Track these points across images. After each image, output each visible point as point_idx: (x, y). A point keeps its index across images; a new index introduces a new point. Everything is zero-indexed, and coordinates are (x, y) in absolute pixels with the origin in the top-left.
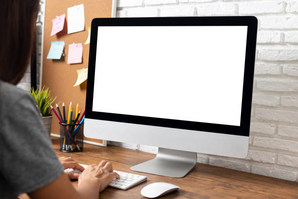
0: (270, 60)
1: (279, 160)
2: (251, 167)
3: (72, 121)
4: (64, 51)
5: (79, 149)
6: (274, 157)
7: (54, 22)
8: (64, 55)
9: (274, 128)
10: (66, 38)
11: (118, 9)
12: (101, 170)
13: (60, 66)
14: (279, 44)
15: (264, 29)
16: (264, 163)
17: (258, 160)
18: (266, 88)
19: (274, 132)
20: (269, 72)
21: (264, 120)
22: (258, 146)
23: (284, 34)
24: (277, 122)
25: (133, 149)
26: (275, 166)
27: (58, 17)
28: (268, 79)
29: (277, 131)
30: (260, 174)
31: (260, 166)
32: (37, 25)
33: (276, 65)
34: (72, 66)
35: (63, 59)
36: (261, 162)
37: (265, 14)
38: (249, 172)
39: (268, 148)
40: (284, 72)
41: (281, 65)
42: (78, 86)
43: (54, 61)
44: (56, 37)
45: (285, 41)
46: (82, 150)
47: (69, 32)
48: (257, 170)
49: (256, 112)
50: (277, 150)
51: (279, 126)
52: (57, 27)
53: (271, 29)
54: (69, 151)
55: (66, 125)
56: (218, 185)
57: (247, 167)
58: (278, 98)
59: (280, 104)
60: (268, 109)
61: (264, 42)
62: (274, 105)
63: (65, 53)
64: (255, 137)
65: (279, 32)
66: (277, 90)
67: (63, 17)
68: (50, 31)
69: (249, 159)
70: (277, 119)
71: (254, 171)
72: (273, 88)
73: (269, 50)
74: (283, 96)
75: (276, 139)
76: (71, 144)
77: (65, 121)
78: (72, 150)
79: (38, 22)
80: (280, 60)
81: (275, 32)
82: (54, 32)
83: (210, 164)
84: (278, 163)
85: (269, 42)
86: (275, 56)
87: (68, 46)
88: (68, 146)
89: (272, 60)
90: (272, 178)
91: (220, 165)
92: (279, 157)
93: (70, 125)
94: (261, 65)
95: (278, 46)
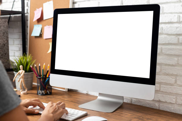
0: (170, 34)
1: (178, 101)
2: (159, 105)
3: (43, 75)
4: (41, 31)
5: (49, 93)
6: (174, 99)
7: (36, 12)
8: (41, 33)
9: (174, 80)
10: (43, 22)
11: (74, 3)
12: (57, 107)
13: (39, 40)
14: (177, 22)
15: (166, 13)
16: (168, 103)
17: (163, 100)
18: (168, 53)
19: (174, 82)
20: (170, 42)
21: (167, 74)
22: (164, 91)
23: (180, 16)
24: (177, 75)
25: (84, 93)
26: (175, 105)
27: (38, 10)
28: (170, 47)
29: (176, 81)
30: (165, 110)
31: (165, 105)
32: (26, 15)
33: (175, 37)
34: (46, 40)
35: (41, 36)
36: (166, 102)
37: (167, 3)
38: (158, 109)
39: (170, 93)
40: (180, 42)
41: (178, 37)
42: (50, 53)
43: (36, 37)
44: (36, 22)
45: (181, 21)
46: (51, 94)
47: (45, 18)
48: (163, 107)
49: (162, 69)
50: (177, 94)
51: (177, 78)
52: (37, 16)
53: (171, 13)
54: (43, 94)
55: (40, 78)
56: (135, 118)
57: (157, 106)
58: (176, 59)
59: (178, 64)
60: (170, 67)
61: (167, 21)
62: (174, 64)
63: (42, 32)
64: (162, 85)
65: (176, 15)
66: (176, 54)
67: (41, 9)
68: (33, 19)
69: (158, 100)
70: (176, 74)
71: (161, 109)
72: (173, 52)
73: (170, 27)
74: (179, 58)
75: (176, 87)
76: (44, 90)
77: (40, 76)
78: (44, 94)
79: (26, 13)
80: (177, 33)
81: (174, 15)
82: (35, 19)
83: (133, 103)
84: (177, 103)
85: (170, 21)
86: (174, 31)
87: (44, 27)
88: (42, 91)
89: (172, 33)
90: (173, 113)
91: (139, 104)
92: (177, 99)
93: (43, 78)
94: (165, 37)
95: (176, 24)
